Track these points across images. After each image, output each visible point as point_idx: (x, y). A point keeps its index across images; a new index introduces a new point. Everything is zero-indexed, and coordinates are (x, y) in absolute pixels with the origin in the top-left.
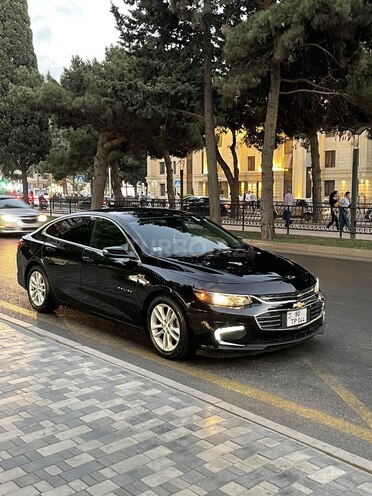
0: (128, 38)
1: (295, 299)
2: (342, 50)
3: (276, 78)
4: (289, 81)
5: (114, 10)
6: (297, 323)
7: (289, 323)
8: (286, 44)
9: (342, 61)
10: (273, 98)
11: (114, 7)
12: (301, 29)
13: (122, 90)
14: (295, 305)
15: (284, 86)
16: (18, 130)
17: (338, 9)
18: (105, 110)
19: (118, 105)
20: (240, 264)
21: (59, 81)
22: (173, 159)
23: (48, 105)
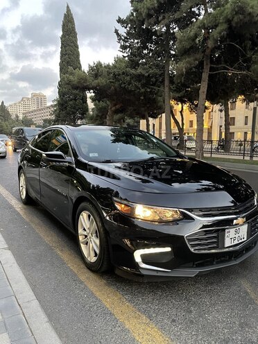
0: (124, 47)
1: (235, 214)
2: (248, 45)
3: (207, 64)
4: (215, 66)
5: (116, 31)
6: (236, 242)
7: (228, 243)
8: (215, 36)
9: (248, 52)
10: (205, 76)
11: (116, 30)
12: (225, 26)
13: (119, 75)
14: (235, 222)
15: (211, 69)
16: (71, 103)
17: (251, 10)
18: (110, 88)
19: (117, 84)
20: (181, 172)
21: (86, 72)
22: (150, 119)
23: (80, 85)
